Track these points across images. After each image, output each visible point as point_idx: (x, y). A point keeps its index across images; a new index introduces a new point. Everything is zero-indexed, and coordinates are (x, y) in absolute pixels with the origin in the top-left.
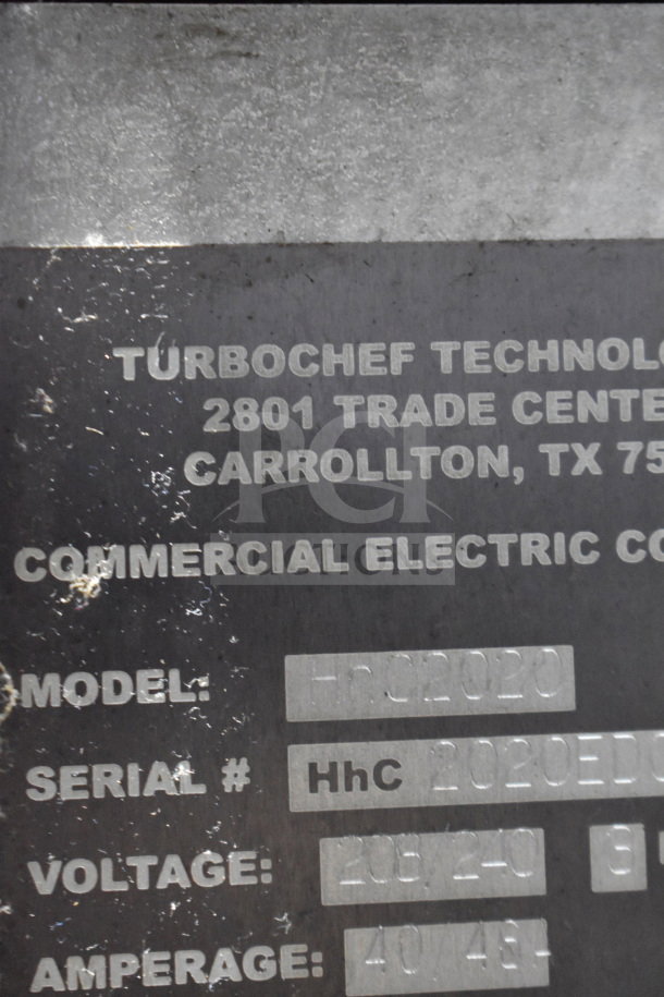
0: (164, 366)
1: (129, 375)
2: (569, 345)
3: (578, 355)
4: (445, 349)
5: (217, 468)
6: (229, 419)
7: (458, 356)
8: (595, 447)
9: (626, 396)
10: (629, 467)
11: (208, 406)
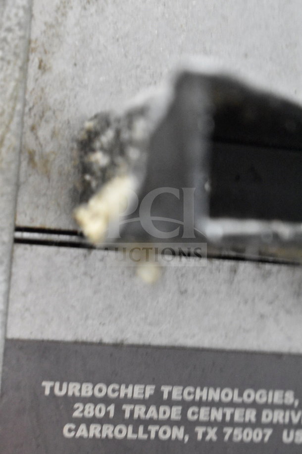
0: (61, 389)
1: (47, 392)
2: (211, 391)
3: (214, 395)
4: (166, 389)
5: (76, 430)
6: (83, 411)
7: (170, 393)
8: (215, 429)
9: (229, 412)
10: (227, 438)
11: (76, 406)
